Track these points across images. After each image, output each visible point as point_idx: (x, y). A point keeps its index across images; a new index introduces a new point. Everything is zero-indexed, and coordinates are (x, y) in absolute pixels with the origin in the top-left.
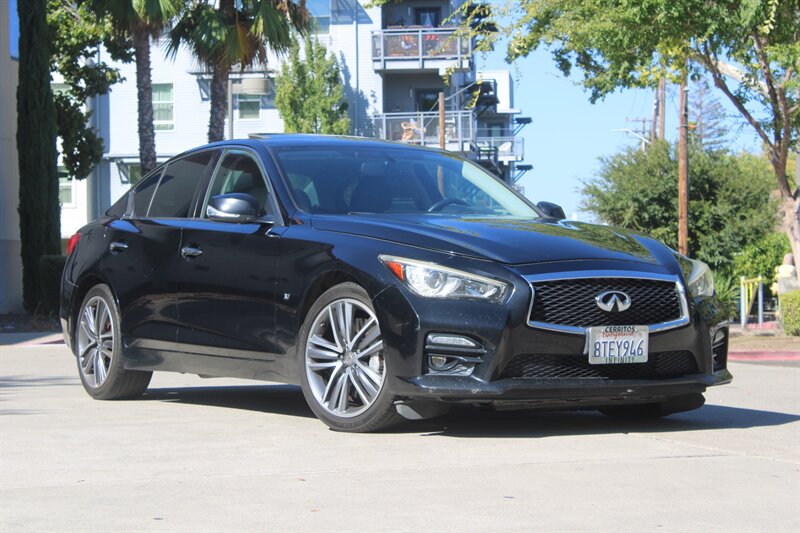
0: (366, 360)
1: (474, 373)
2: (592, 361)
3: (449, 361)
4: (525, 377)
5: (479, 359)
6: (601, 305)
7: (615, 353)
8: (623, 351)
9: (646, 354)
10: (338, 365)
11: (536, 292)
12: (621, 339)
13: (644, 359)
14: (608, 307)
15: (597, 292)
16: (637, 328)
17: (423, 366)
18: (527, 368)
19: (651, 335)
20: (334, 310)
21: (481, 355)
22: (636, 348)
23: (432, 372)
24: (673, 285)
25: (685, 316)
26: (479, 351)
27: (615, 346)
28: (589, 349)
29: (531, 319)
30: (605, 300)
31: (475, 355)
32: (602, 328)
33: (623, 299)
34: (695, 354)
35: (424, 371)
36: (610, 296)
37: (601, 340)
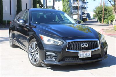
0: (37, 54)
1: (55, 60)
2: (79, 58)
3: (51, 57)
4: (66, 60)
5: (56, 58)
6: (82, 46)
7: (84, 56)
8: (86, 55)
9: (91, 55)
10: (33, 54)
11: (69, 44)
12: (86, 53)
13: (90, 56)
14: (84, 47)
15: (81, 44)
16: (89, 50)
17: (45, 58)
18: (66, 59)
19: (92, 51)
20: (33, 43)
21: (57, 57)
22: (89, 54)
23: (47, 59)
24: (97, 41)
25: (99, 47)
26: (56, 56)
27: (84, 54)
28: (79, 55)
29: (67, 49)
30: (83, 45)
31: (55, 57)
32: (82, 51)
33: (86, 45)
34: (101, 54)
35: (46, 59)
36: (84, 44)
37: (82, 53)
